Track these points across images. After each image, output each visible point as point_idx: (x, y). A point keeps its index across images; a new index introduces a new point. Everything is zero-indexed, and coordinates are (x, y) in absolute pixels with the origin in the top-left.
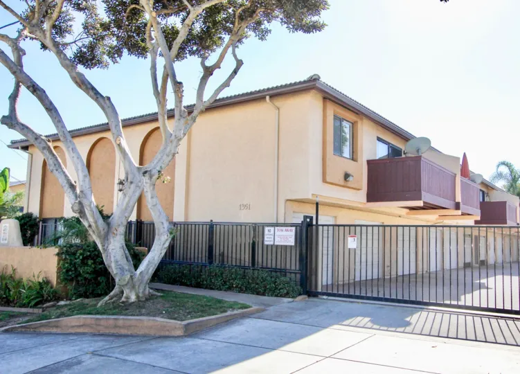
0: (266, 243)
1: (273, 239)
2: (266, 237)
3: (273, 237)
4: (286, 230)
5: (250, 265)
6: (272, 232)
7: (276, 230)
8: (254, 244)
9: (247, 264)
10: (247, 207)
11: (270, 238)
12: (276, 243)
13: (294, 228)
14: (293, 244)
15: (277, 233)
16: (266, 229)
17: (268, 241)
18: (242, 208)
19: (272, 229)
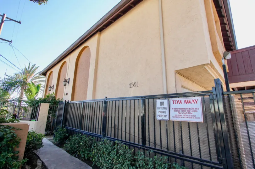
0: (159, 118)
1: (167, 113)
2: (158, 111)
3: (167, 111)
4: (186, 102)
5: (141, 144)
6: (166, 105)
7: (171, 102)
8: (143, 118)
9: (137, 142)
10: (135, 84)
11: (163, 112)
12: (172, 119)
13: (199, 99)
14: (201, 120)
15: (173, 106)
16: (158, 102)
17: (162, 116)
18: (132, 86)
19: (165, 101)
